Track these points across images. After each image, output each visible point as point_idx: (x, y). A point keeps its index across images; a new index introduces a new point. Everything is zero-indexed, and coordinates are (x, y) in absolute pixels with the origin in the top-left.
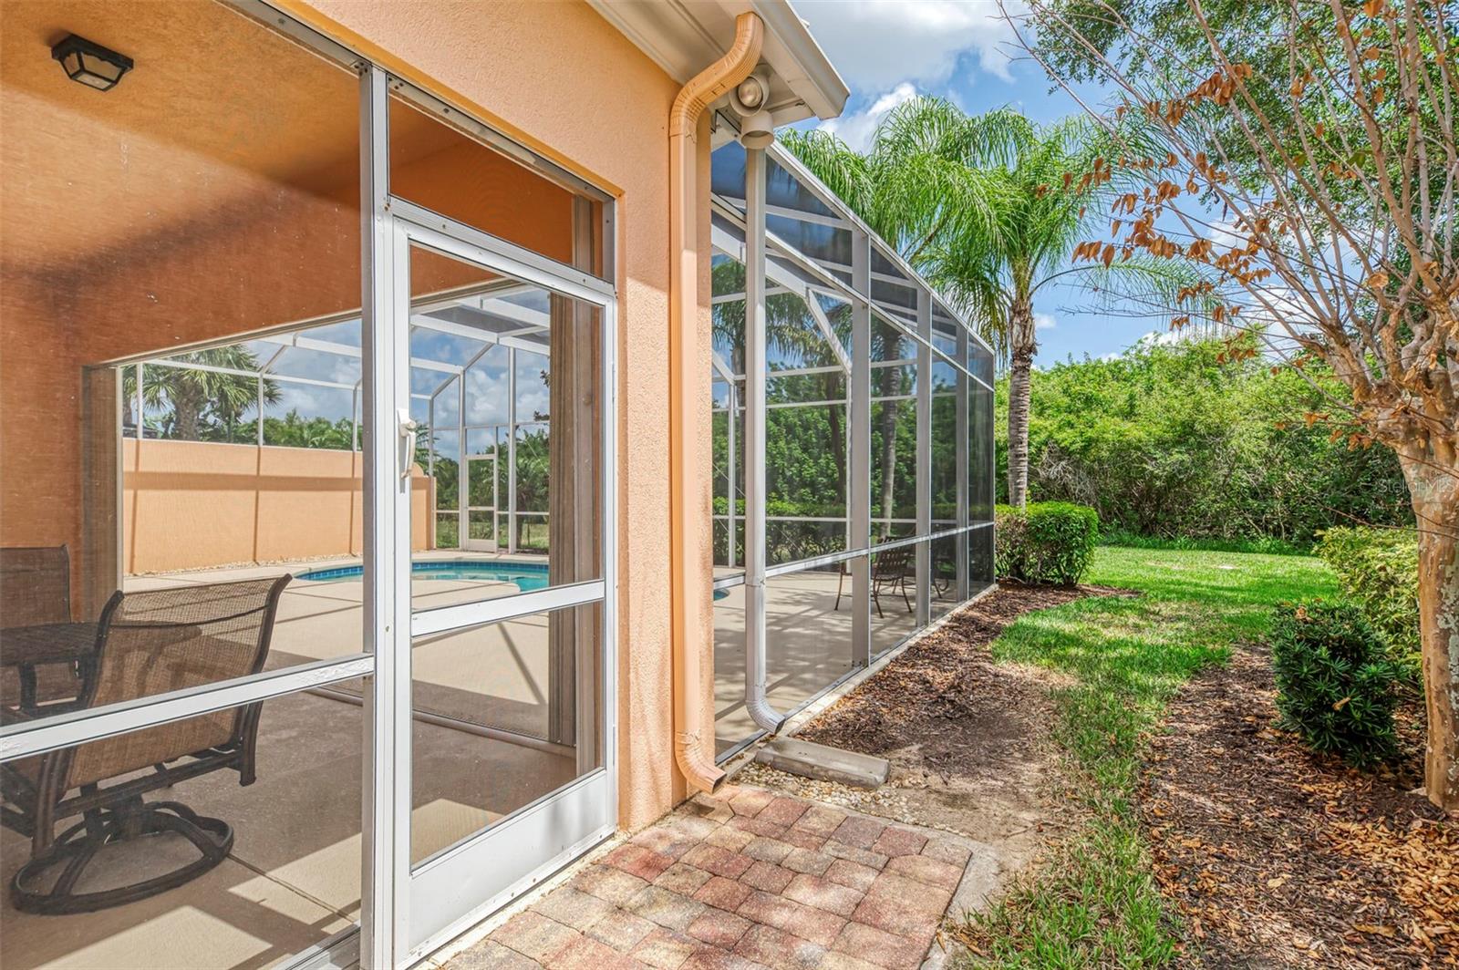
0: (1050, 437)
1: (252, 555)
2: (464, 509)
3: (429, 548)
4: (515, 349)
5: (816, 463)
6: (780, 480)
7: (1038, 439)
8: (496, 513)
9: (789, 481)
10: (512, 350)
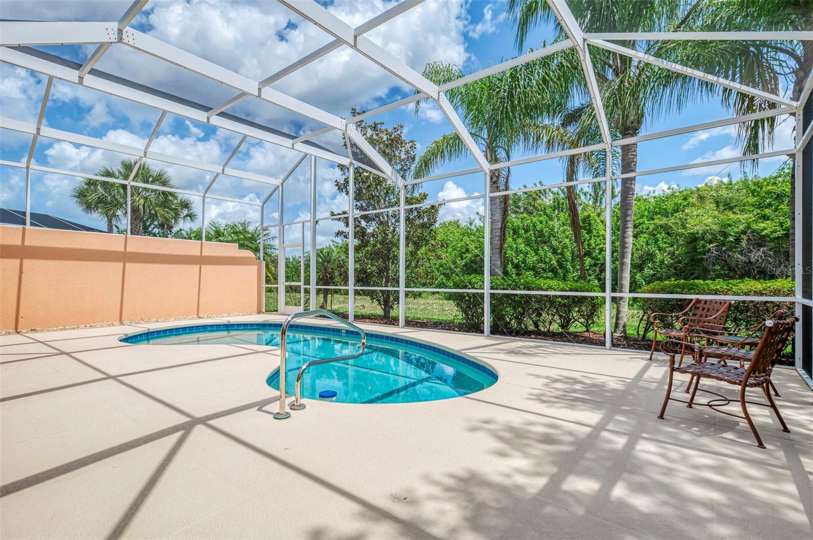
0: (748, 227)
1: (118, 317)
2: (282, 284)
3: (259, 312)
4: (315, 157)
5: (537, 254)
6: (510, 266)
7: (736, 230)
8: (303, 287)
9: (517, 266)
10: (313, 157)
